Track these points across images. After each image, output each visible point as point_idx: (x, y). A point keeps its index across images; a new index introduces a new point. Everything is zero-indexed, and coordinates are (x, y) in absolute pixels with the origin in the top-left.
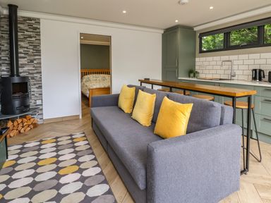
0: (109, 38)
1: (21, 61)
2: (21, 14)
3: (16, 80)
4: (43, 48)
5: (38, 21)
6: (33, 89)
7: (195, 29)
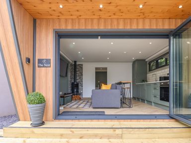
0: (106, 68)
1: (77, 78)
2: (77, 63)
3: (75, 83)
4: (83, 74)
5: (82, 65)
6: (80, 87)
7: (146, 60)
